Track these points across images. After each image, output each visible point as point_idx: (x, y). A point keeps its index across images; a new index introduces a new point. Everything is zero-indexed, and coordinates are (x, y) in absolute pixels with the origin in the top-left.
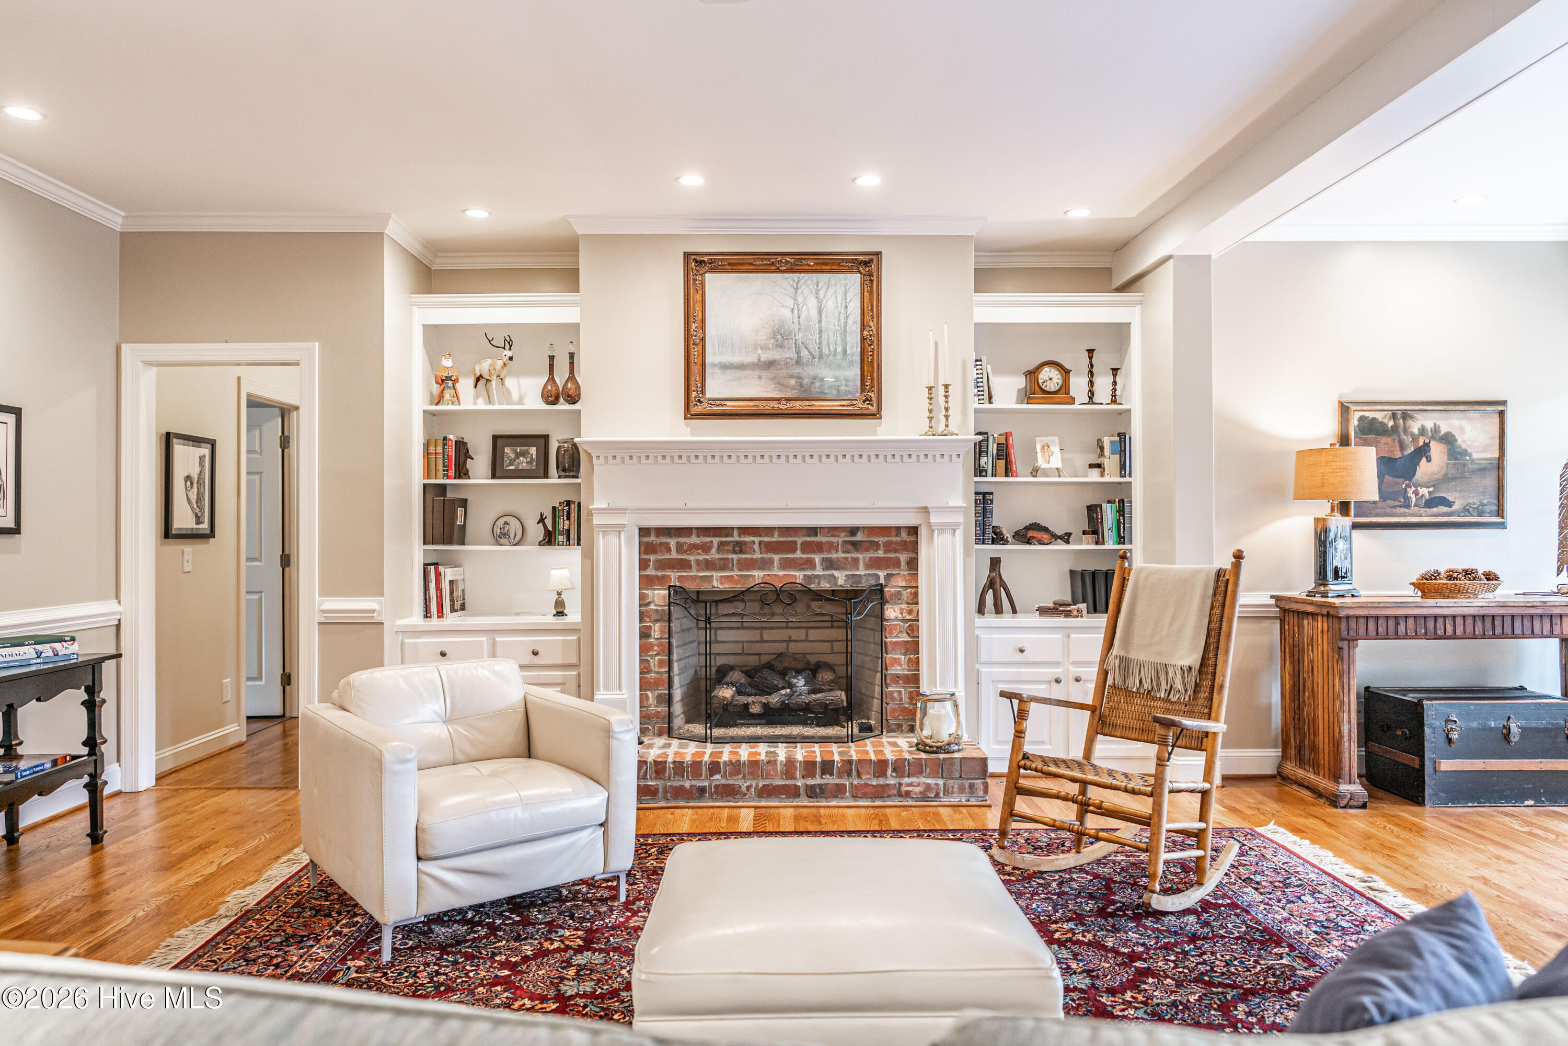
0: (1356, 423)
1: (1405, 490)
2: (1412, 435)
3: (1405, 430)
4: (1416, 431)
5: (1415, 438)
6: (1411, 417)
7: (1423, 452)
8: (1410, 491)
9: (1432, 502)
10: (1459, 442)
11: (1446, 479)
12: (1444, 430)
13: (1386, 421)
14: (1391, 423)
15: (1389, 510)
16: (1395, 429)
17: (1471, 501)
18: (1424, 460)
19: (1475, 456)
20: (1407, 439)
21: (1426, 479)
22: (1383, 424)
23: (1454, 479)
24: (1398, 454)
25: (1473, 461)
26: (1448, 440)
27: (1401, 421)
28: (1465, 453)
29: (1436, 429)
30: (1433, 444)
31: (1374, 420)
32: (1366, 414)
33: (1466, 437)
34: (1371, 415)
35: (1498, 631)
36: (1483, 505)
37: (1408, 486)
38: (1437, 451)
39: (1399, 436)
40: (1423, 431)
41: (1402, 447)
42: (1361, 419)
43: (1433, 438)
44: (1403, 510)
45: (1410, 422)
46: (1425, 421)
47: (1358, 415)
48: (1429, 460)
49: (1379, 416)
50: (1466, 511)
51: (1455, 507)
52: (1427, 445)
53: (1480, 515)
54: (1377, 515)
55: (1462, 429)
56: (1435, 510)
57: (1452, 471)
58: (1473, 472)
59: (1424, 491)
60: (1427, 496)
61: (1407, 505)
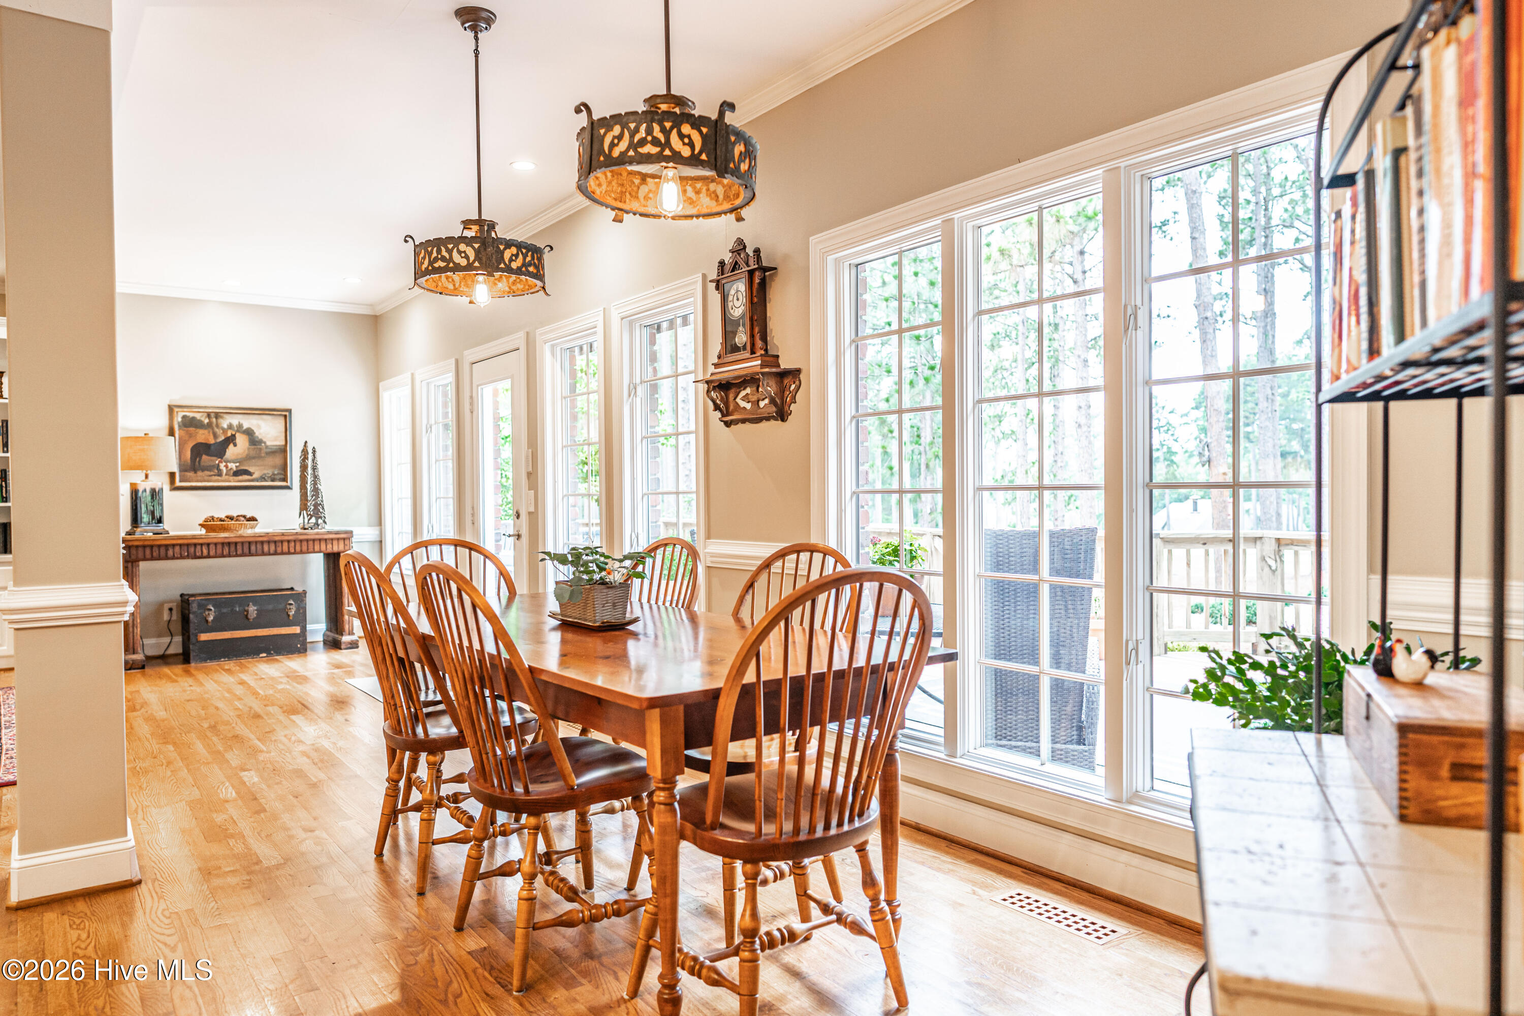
0: (180, 419)
1: (218, 465)
2: (223, 429)
3: (217, 426)
4: (225, 426)
5: (225, 431)
6: (222, 417)
7: (231, 440)
8: (222, 466)
9: (237, 473)
10: (257, 434)
11: (248, 458)
12: (245, 426)
13: (203, 419)
14: (206, 421)
15: (206, 478)
16: (210, 425)
17: (266, 472)
18: (231, 446)
19: (268, 443)
20: (219, 432)
21: (233, 457)
22: (200, 421)
23: (254, 458)
24: (212, 441)
25: (267, 447)
26: (249, 433)
27: (214, 420)
28: (261, 442)
29: (240, 426)
30: (238, 435)
31: (193, 418)
32: (188, 414)
33: (262, 431)
34: (191, 415)
35: (239, 552)
36: (274, 474)
37: (220, 462)
38: (241, 440)
39: (213, 429)
40: (230, 426)
41: (215, 436)
42: (184, 417)
43: (238, 431)
44: (217, 478)
45: (220, 421)
46: (235, 421)
47: (181, 414)
48: (235, 445)
49: (198, 416)
50: (263, 479)
51: (254, 476)
52: (233, 436)
53: (273, 480)
54: (197, 481)
55: (259, 427)
56: (240, 478)
57: (252, 453)
58: (268, 454)
59: (232, 466)
60: (235, 469)
61: (220, 474)
